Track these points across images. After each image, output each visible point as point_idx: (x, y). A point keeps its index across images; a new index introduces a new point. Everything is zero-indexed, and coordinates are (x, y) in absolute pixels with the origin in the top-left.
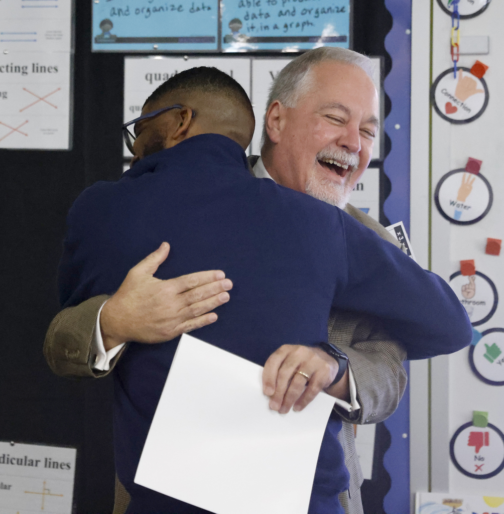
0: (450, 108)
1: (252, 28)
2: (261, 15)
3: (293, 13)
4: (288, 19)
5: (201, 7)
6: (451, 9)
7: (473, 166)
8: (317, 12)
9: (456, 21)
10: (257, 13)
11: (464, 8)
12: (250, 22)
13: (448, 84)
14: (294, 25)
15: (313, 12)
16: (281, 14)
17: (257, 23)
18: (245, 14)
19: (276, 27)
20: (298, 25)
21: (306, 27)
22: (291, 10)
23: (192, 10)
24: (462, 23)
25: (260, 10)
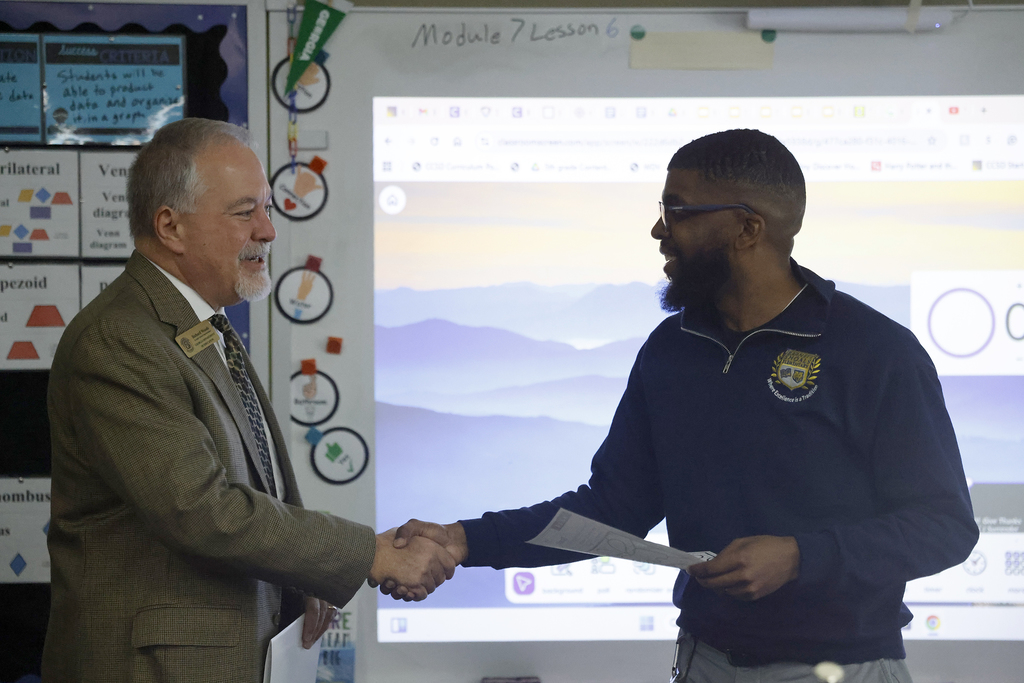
0: (289, 205)
1: (79, 118)
2: (88, 105)
3: (123, 103)
4: (117, 110)
5: (22, 94)
6: (288, 102)
7: (313, 264)
8: (149, 103)
9: (293, 115)
10: (84, 102)
11: (302, 102)
12: (76, 113)
13: (288, 180)
14: (124, 117)
15: (144, 104)
16: (110, 104)
17: (85, 113)
18: (71, 104)
19: (105, 118)
20: (128, 116)
21: (137, 119)
22: (121, 100)
23: (12, 98)
24: (301, 117)
25: (88, 100)
